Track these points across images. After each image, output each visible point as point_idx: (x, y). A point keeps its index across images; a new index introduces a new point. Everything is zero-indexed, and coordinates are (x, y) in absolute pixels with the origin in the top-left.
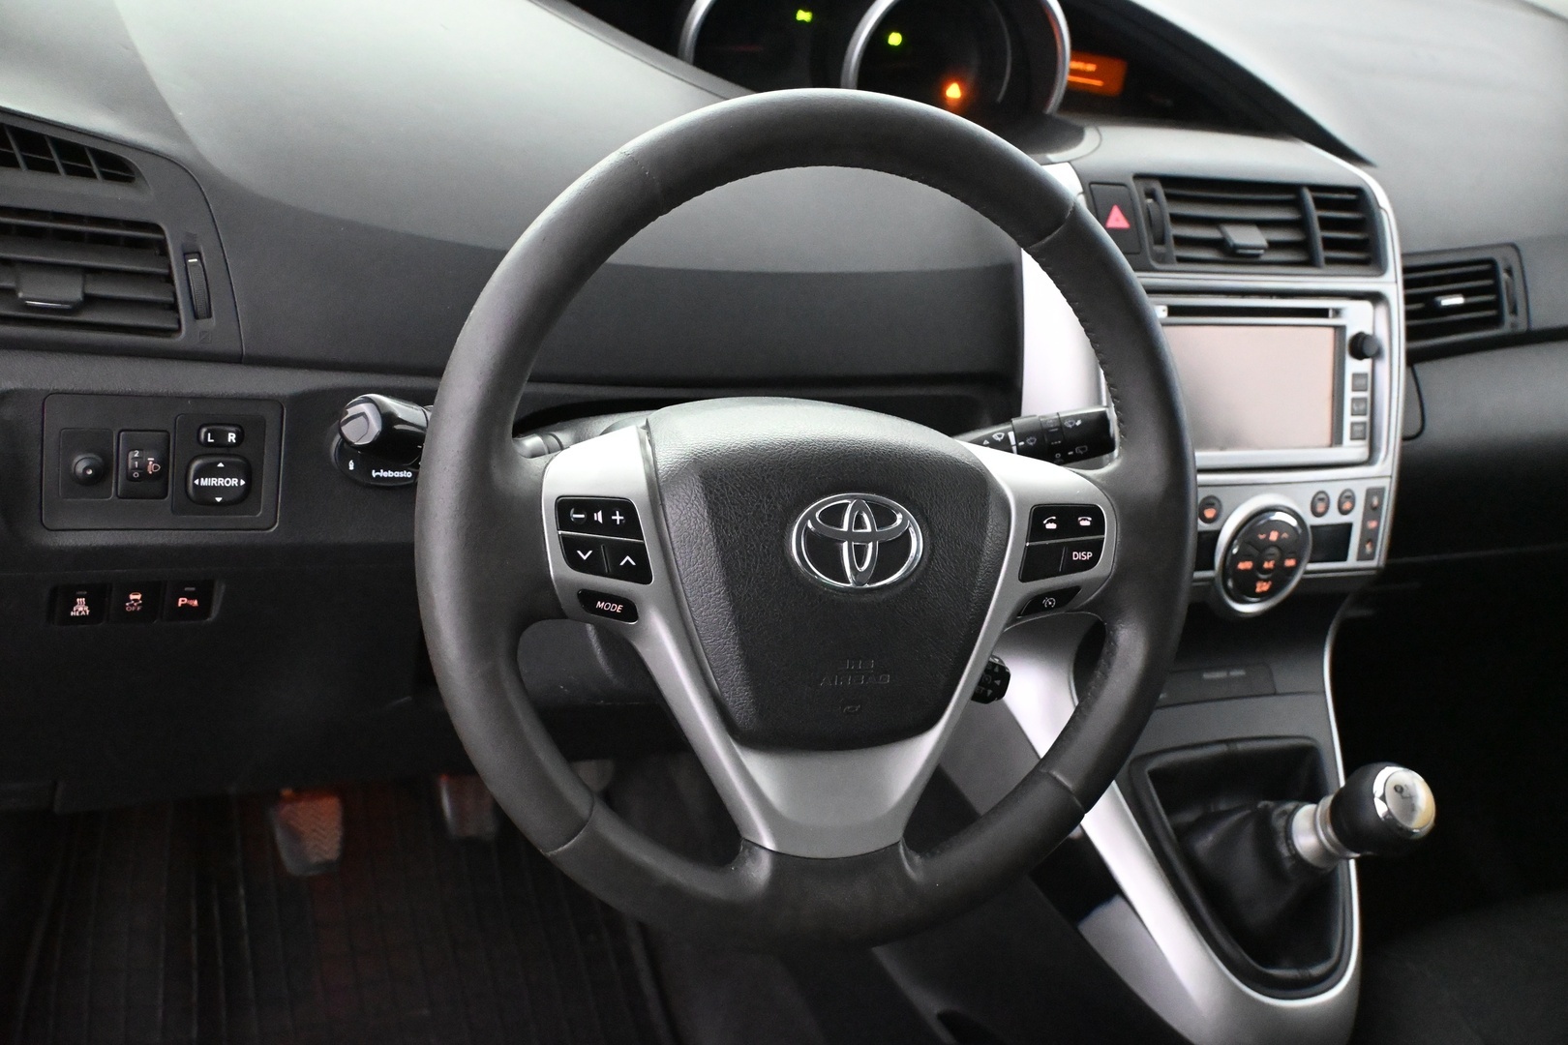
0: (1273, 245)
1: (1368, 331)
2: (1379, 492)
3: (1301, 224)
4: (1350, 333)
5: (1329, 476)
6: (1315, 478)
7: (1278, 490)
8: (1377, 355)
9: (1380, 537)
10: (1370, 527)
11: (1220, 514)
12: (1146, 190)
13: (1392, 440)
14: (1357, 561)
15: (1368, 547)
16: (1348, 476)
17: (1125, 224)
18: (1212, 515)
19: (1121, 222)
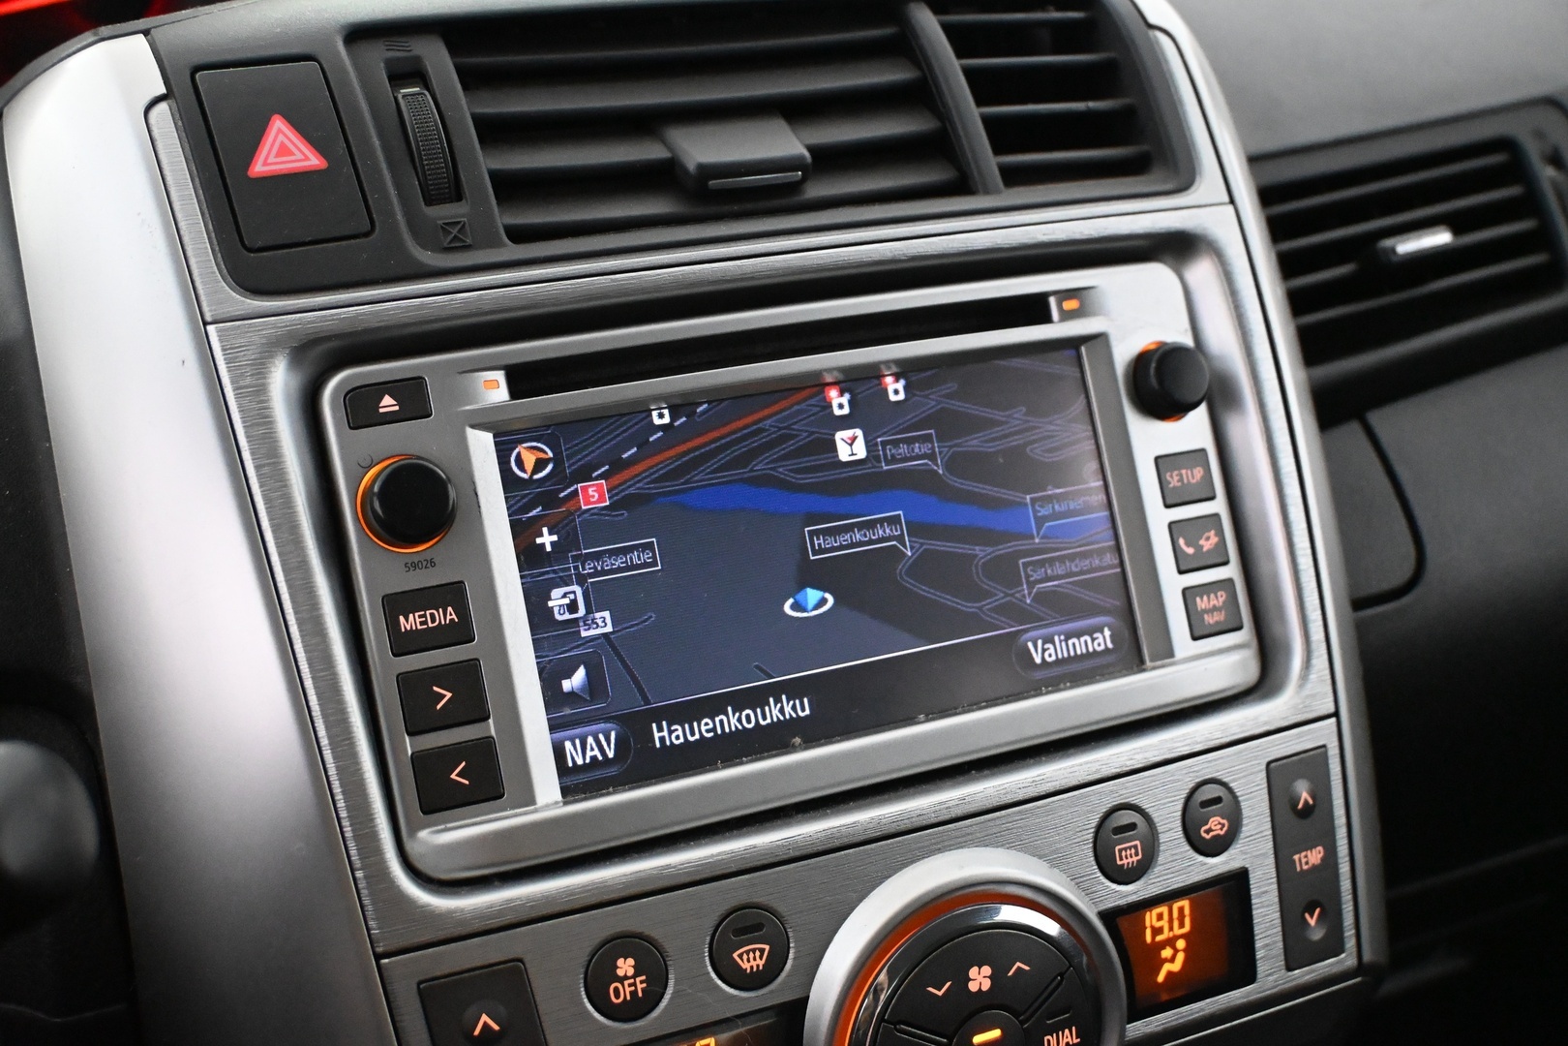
0: (827, 160)
1: (1178, 335)
2: (1312, 762)
3: (922, 94)
4: (1124, 352)
5: (1139, 757)
6: (1095, 772)
7: (971, 834)
8: (1220, 397)
9: (1346, 885)
10: (1305, 867)
11: (789, 948)
12: (389, 63)
13: (1314, 615)
14: (1289, 969)
15: (1312, 922)
16: (1197, 743)
17: (313, 161)
18: (761, 958)
19: (299, 156)
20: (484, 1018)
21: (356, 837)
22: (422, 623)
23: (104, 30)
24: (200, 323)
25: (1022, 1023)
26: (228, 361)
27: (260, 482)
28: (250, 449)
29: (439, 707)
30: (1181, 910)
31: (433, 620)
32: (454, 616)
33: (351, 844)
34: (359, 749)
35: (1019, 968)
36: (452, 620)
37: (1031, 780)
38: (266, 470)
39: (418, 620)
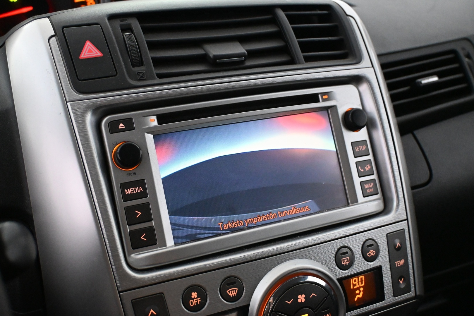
0: (252, 54)
1: (357, 105)
2: (400, 234)
3: (280, 35)
4: (341, 111)
5: (348, 232)
6: (335, 236)
7: (298, 255)
8: (371, 125)
9: (411, 271)
10: (399, 266)
11: (244, 289)
12: (121, 26)
13: (400, 190)
14: (395, 296)
15: (401, 282)
16: (366, 228)
17: (99, 54)
18: (235, 293)
19: (94, 53)
20: (152, 311)
21: (112, 256)
22: (132, 192)
23: (36, 17)
24: (65, 102)
25: (314, 312)
26: (74, 113)
27: (83, 149)
28: (80, 139)
29: (137, 217)
30: (362, 279)
31: (135, 191)
32: (142, 190)
33: (111, 258)
34: (113, 229)
35: (313, 295)
36: (141, 191)
37: (316, 238)
38: (85, 145)
39: (131, 191)
